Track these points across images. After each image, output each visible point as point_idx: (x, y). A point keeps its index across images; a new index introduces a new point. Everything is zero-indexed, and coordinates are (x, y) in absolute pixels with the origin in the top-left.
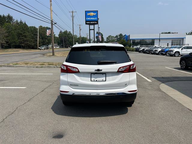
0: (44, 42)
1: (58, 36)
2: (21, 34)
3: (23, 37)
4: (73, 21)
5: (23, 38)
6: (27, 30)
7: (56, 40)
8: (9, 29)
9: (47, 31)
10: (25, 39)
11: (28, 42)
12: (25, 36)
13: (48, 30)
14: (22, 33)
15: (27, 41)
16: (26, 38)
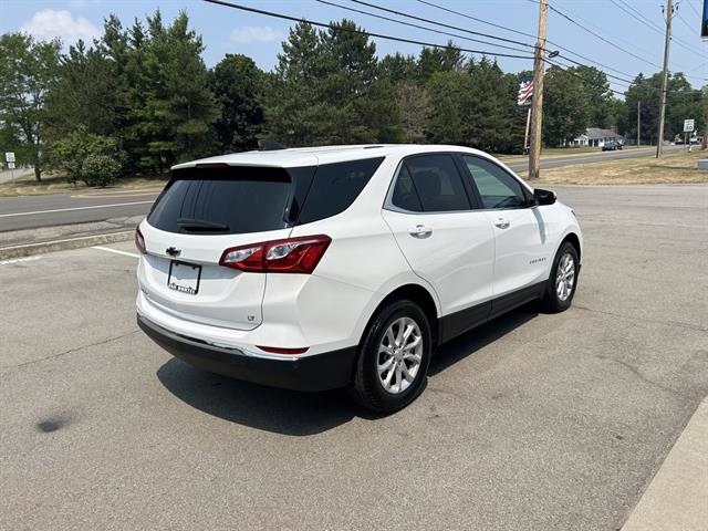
0: (558, 126)
1: (623, 99)
2: (474, 104)
3: (477, 116)
4: (668, 26)
5: (476, 119)
6: (494, 89)
7: (614, 115)
8: (438, 92)
9: (519, 88)
10: (484, 120)
11: (491, 131)
12: (485, 111)
13: (522, 85)
14: (477, 100)
15: (491, 128)
16: (486, 116)
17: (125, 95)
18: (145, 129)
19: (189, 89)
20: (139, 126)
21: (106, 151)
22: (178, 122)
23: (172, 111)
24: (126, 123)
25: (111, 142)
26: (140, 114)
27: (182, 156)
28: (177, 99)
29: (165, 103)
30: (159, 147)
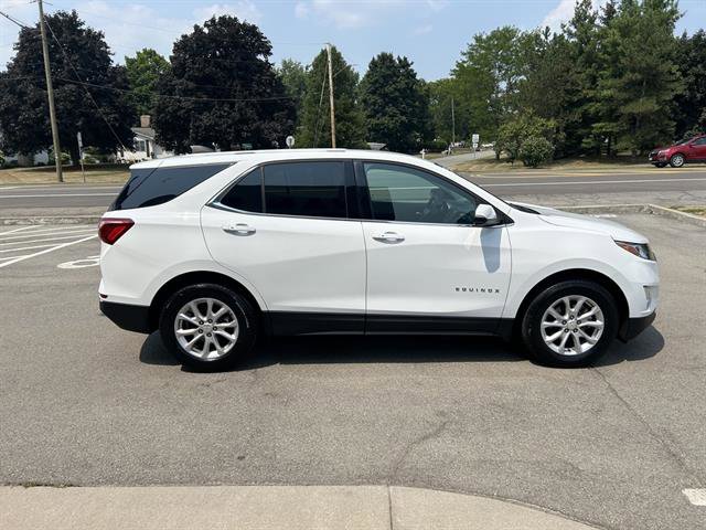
17: (580, 76)
18: (592, 110)
19: (644, 65)
20: (585, 108)
21: (545, 134)
22: (627, 101)
23: (622, 89)
24: (572, 105)
25: (552, 123)
26: (591, 94)
27: (624, 138)
28: (628, 76)
29: (617, 82)
30: (601, 128)
